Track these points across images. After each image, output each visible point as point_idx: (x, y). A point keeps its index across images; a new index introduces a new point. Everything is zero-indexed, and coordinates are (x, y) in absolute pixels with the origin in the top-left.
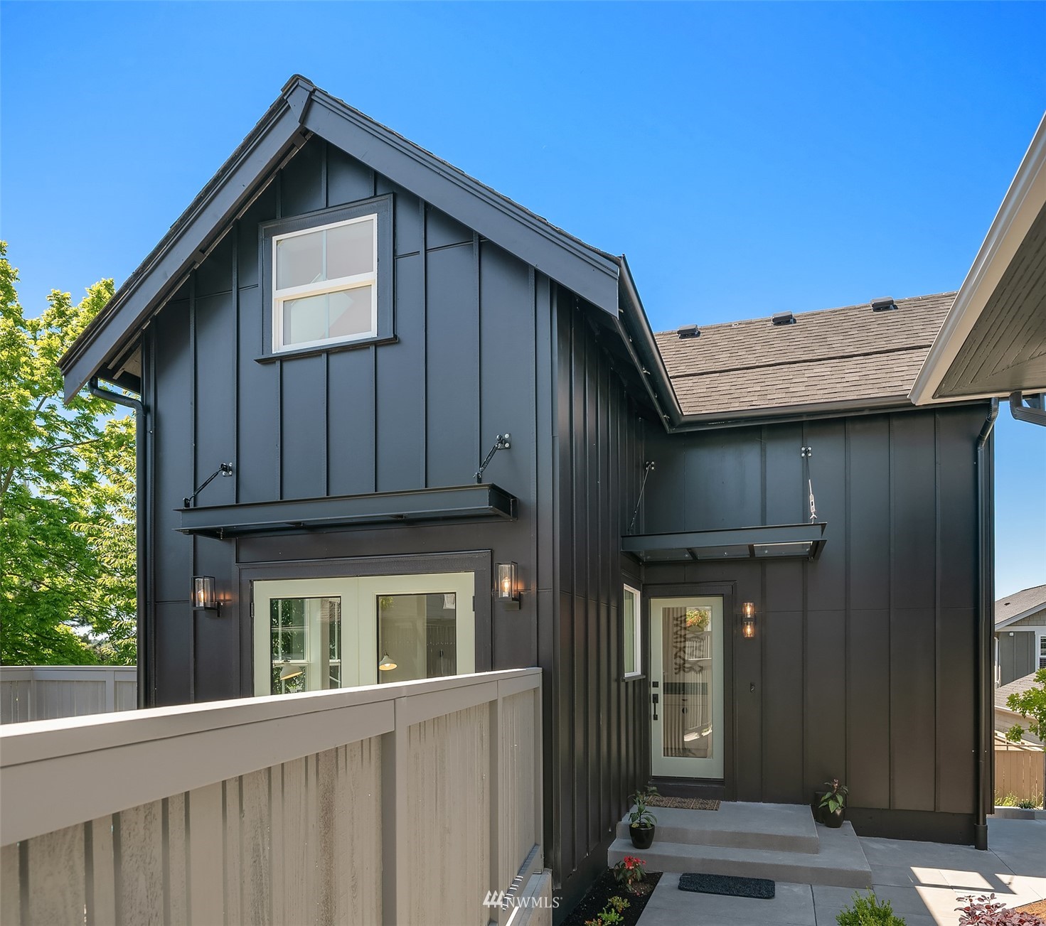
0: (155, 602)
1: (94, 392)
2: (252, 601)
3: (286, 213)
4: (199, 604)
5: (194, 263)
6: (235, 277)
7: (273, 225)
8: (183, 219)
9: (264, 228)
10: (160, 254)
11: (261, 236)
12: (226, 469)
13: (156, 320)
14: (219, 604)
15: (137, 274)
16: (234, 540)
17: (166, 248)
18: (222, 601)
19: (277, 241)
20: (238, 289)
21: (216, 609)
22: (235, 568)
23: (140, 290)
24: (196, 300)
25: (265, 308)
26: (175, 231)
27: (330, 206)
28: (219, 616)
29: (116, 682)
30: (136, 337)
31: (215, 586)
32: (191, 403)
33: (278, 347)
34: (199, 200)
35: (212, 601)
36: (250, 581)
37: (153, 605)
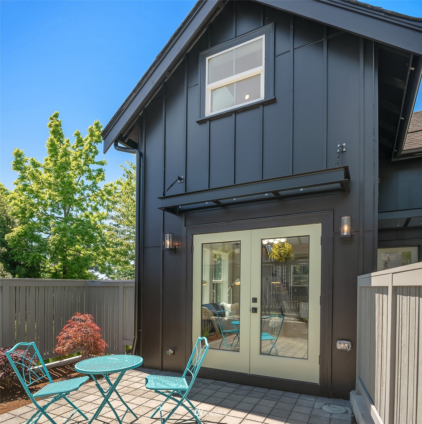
0: (144, 247)
1: (117, 148)
2: (192, 245)
3: (213, 45)
4: (166, 247)
5: (166, 78)
6: (186, 82)
7: (206, 52)
8: (162, 53)
9: (201, 54)
10: (151, 72)
11: (200, 59)
12: (180, 179)
13: (145, 110)
14: (175, 247)
15: (139, 85)
16: (184, 214)
17: (153, 69)
18: (177, 245)
19: (208, 60)
20: (187, 88)
21: (173, 250)
22: (184, 229)
23: (140, 93)
24: (165, 97)
25: (201, 94)
26: (158, 59)
27: (237, 36)
28: (175, 253)
29: (124, 287)
30: (136, 120)
31: (174, 238)
32: (163, 149)
33: (208, 113)
34: (171, 41)
35: (172, 246)
36: (192, 235)
37: (142, 249)
